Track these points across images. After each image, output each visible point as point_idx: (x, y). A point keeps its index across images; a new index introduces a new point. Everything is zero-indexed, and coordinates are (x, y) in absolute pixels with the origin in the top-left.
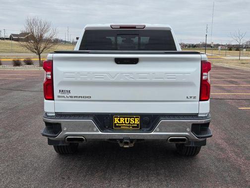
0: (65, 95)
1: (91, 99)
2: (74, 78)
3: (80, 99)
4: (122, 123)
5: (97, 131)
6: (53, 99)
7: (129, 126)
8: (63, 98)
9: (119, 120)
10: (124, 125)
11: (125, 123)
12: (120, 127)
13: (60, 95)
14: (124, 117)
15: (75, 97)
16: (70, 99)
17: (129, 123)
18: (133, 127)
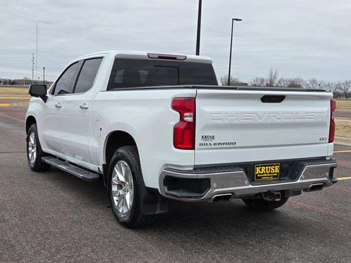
0: (208, 142)
1: (236, 145)
2: (220, 119)
3: (225, 146)
4: (263, 174)
5: (248, 185)
6: (193, 148)
7: (270, 176)
8: (206, 147)
9: (261, 170)
10: (265, 175)
11: (266, 173)
12: (261, 177)
13: (203, 142)
14: (265, 166)
15: (219, 144)
16: (213, 146)
17: (270, 173)
18: (274, 177)
